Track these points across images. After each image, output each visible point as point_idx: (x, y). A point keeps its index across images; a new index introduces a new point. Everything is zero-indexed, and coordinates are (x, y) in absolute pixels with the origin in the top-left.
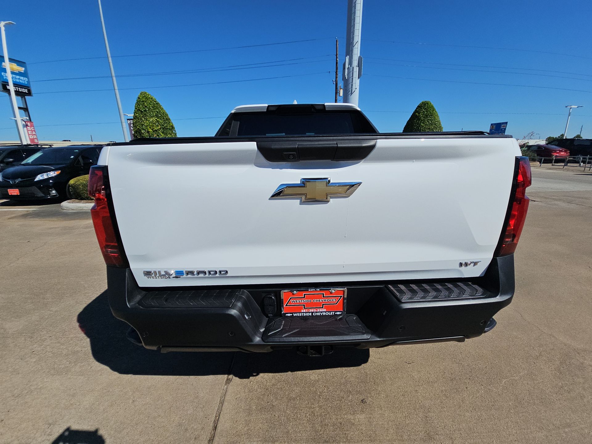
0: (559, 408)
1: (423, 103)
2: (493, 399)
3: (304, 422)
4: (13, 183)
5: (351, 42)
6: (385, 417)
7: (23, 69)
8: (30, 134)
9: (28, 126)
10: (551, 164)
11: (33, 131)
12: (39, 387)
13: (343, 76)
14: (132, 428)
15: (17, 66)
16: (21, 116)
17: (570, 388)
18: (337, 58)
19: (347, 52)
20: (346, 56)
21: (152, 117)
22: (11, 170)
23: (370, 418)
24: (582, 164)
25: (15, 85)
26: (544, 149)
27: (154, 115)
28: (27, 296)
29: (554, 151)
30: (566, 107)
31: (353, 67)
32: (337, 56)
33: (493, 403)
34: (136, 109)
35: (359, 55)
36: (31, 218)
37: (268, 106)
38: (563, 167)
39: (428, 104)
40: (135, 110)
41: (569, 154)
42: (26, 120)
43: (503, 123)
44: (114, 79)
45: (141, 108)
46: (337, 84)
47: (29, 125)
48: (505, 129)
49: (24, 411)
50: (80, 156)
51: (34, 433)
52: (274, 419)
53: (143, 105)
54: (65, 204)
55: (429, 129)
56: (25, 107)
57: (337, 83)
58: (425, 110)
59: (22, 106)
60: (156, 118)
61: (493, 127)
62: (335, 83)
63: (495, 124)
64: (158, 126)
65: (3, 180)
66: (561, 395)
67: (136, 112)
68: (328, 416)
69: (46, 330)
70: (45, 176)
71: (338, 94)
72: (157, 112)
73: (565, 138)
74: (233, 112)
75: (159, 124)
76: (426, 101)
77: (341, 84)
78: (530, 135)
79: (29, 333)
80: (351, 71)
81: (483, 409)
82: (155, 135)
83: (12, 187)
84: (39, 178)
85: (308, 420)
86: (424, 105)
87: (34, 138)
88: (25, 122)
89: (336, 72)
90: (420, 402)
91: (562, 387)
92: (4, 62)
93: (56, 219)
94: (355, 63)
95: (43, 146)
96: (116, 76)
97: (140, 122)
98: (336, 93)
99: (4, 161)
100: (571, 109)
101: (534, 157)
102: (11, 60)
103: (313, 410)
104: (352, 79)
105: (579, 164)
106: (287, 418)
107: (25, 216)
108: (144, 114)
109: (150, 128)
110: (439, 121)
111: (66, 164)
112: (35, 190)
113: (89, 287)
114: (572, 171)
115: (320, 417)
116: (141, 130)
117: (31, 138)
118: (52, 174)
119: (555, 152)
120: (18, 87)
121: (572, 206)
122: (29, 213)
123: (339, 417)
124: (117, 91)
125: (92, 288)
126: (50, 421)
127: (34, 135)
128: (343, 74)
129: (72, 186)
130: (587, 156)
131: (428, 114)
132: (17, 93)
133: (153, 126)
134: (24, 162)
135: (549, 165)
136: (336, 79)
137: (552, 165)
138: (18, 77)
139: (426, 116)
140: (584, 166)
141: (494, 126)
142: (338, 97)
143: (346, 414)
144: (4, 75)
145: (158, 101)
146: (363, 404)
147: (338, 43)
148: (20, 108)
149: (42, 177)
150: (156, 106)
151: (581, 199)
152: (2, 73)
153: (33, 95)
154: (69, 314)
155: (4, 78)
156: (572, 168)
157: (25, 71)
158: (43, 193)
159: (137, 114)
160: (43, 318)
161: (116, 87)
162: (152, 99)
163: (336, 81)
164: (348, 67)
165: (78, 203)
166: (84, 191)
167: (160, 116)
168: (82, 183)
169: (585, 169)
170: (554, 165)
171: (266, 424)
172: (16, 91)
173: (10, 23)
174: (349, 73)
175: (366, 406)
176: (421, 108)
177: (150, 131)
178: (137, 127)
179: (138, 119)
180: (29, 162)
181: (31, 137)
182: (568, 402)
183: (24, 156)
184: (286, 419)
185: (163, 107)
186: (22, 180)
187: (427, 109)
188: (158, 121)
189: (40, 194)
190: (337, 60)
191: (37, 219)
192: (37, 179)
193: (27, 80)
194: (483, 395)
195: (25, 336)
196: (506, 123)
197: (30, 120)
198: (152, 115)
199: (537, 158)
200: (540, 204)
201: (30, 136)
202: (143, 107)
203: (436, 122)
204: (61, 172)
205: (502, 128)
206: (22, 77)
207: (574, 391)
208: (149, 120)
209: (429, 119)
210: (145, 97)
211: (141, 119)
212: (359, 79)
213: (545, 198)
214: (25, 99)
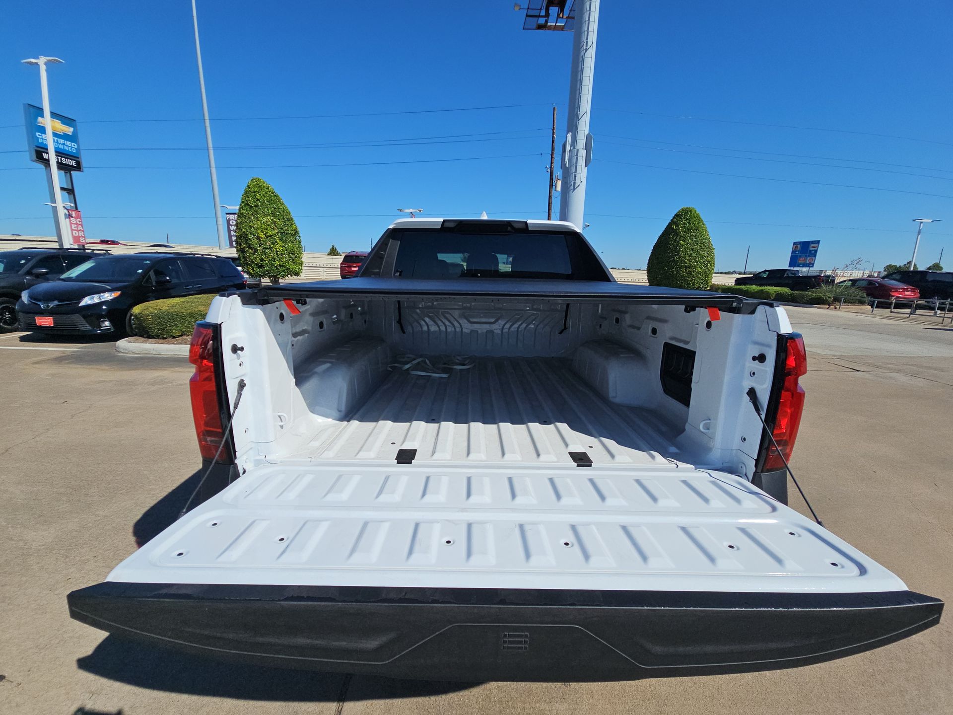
0: (866, 707)
1: (683, 210)
2: (765, 689)
3: (474, 710)
4: (45, 307)
5: (576, 113)
6: (597, 710)
7: (72, 129)
8: (74, 229)
9: (72, 217)
10: (889, 310)
11: (80, 224)
12: (77, 635)
13: (562, 161)
14: (214, 706)
15: (62, 124)
16: (63, 201)
17: (885, 677)
18: (553, 134)
19: (568, 127)
20: (568, 133)
21: (265, 216)
22: (44, 286)
23: (575, 709)
24: (939, 312)
25: (58, 154)
26: (877, 285)
27: (269, 213)
28: (62, 490)
29: (894, 289)
30: (914, 220)
31: (578, 150)
32: (554, 131)
33: (763, 697)
34: (243, 202)
35: (587, 132)
36: (68, 363)
37: (444, 220)
38: (908, 315)
39: (691, 211)
40: (241, 205)
41: (919, 295)
42: (69, 208)
43: (813, 242)
44: (211, 152)
45: (250, 202)
46: (553, 173)
47: (74, 215)
48: (816, 251)
49: (53, 671)
50: (152, 271)
51: (67, 705)
52: (428, 704)
53: (254, 197)
54: (123, 343)
55: (693, 250)
56: (70, 187)
57: (553, 171)
58: (686, 221)
59: (65, 186)
60: (272, 218)
61: (796, 247)
62: (549, 171)
63: (800, 242)
64: (274, 229)
65: (30, 303)
66: (871, 687)
67: (242, 208)
68: (510, 703)
69: (88, 546)
70: (95, 299)
71: (554, 187)
72: (275, 208)
73: (912, 270)
74: (391, 227)
75: (276, 226)
76: (688, 207)
77: (558, 173)
78: (856, 262)
79: (63, 550)
80: (574, 156)
81: (747, 703)
82: (269, 243)
83: (42, 313)
84: (87, 301)
85: (479, 707)
86: (685, 213)
87: (80, 235)
88: (68, 210)
89: (552, 155)
90: (653, 688)
91: (872, 675)
92: (43, 117)
93: (107, 368)
94: (581, 143)
95: (95, 252)
96: (214, 149)
97: (247, 223)
98: (551, 186)
99: (32, 273)
100: (922, 224)
101: (862, 299)
102: (54, 115)
103: (488, 692)
104: (576, 167)
105: (933, 311)
106: (449, 704)
107: (60, 360)
108: (255, 211)
109: (262, 232)
110: (708, 239)
111: (128, 281)
112: (78, 319)
113: (155, 481)
114: (923, 322)
115: (499, 704)
116: (247, 235)
117: (74, 235)
118: (108, 296)
119: (896, 290)
120: (62, 157)
121: (919, 383)
122: (65, 356)
123: (527, 706)
124: (214, 171)
125: (160, 483)
126: (93, 689)
127: (80, 230)
128: (562, 157)
129: (136, 316)
130: (947, 299)
131: (691, 228)
132: (61, 166)
133: (267, 229)
134: (65, 276)
135: (886, 311)
136: (551, 166)
137: (891, 312)
138: (62, 141)
139: (688, 230)
140: (942, 315)
141: (799, 246)
142: (553, 191)
143: (538, 701)
144: (40, 137)
145: (277, 192)
146: (565, 687)
147: (555, 112)
148: (62, 189)
149: (90, 300)
150: (274, 199)
151: (932, 371)
152: (37, 134)
153: (85, 170)
154: (126, 522)
155: (40, 141)
156: (923, 318)
157: (73, 132)
158: (90, 324)
159: (243, 210)
160: (85, 527)
161: (213, 164)
162: (268, 189)
164: (571, 149)
165: (142, 343)
166: (154, 325)
167: (278, 215)
168: (152, 313)
169: (943, 320)
170: (894, 313)
171: (416, 710)
172: (58, 162)
173: (55, 60)
174: (572, 157)
175: (570, 691)
176: (681, 218)
177: (261, 236)
178: (242, 230)
179: (245, 219)
180: (71, 276)
181: (76, 234)
182: (880, 699)
183: (64, 265)
184: (446, 705)
185: (284, 201)
186: (60, 303)
187: (690, 220)
188: (274, 223)
189: (86, 327)
190: (553, 137)
191: (79, 366)
192: (82, 303)
193: (76, 147)
194: (750, 683)
195: (56, 553)
196: (818, 242)
197: (76, 208)
198: (266, 212)
199: (868, 299)
200: (867, 376)
201: (74, 232)
202: (254, 201)
203: (704, 239)
204: (120, 294)
205: (811, 249)
206: (68, 142)
207: (892, 683)
208: (261, 220)
209: (693, 235)
210: (258, 185)
211: (249, 218)
212: (586, 168)
213: (876, 366)
214: (71, 175)
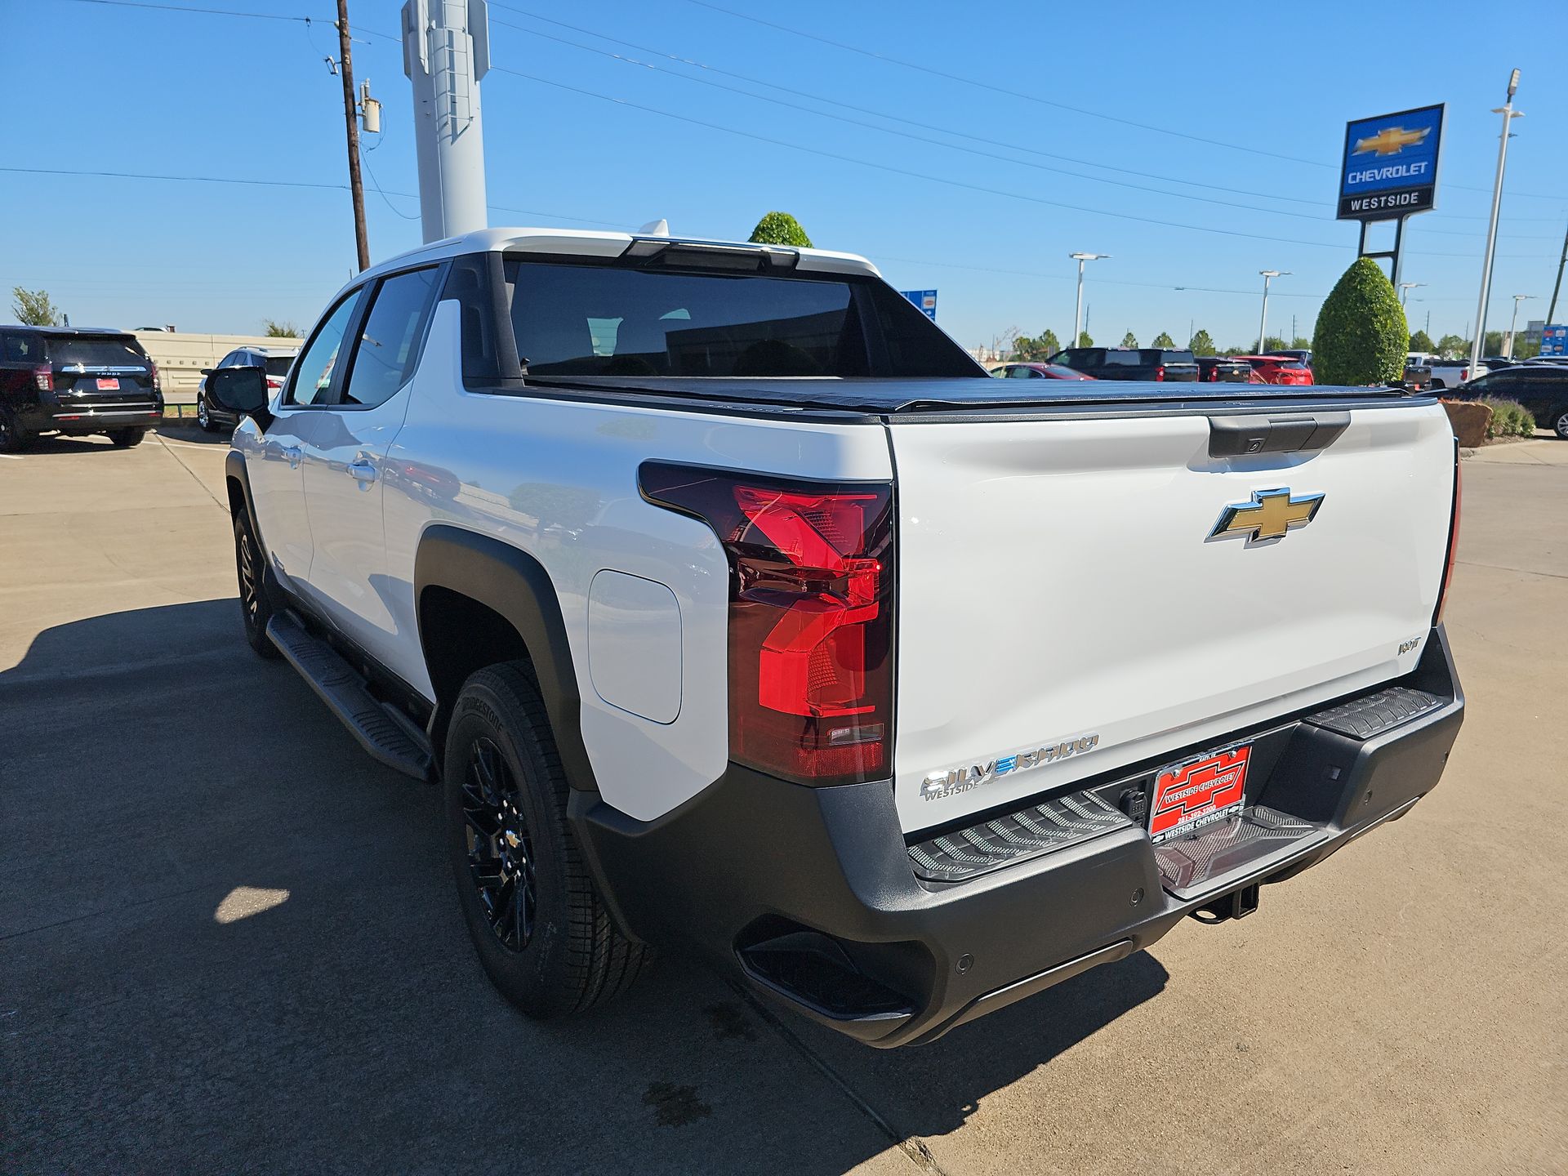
1: (774, 216)
23: (1282, 1068)
30: (1072, 256)
31: (450, 33)
43: (926, 293)
57: (350, 73)
68: (1212, 1104)
71: (359, 119)
76: (781, 213)
80: (442, 46)
89: (341, 27)
94: (457, 15)
98: (351, 115)
100: (1084, 264)
104: (452, 77)
123: (1232, 1095)
136: (341, 57)
142: (360, 132)
146: (1246, 1053)
163: (343, 62)
174: (436, 51)
175: (1254, 1054)
205: (926, 306)
212: (478, 82)
